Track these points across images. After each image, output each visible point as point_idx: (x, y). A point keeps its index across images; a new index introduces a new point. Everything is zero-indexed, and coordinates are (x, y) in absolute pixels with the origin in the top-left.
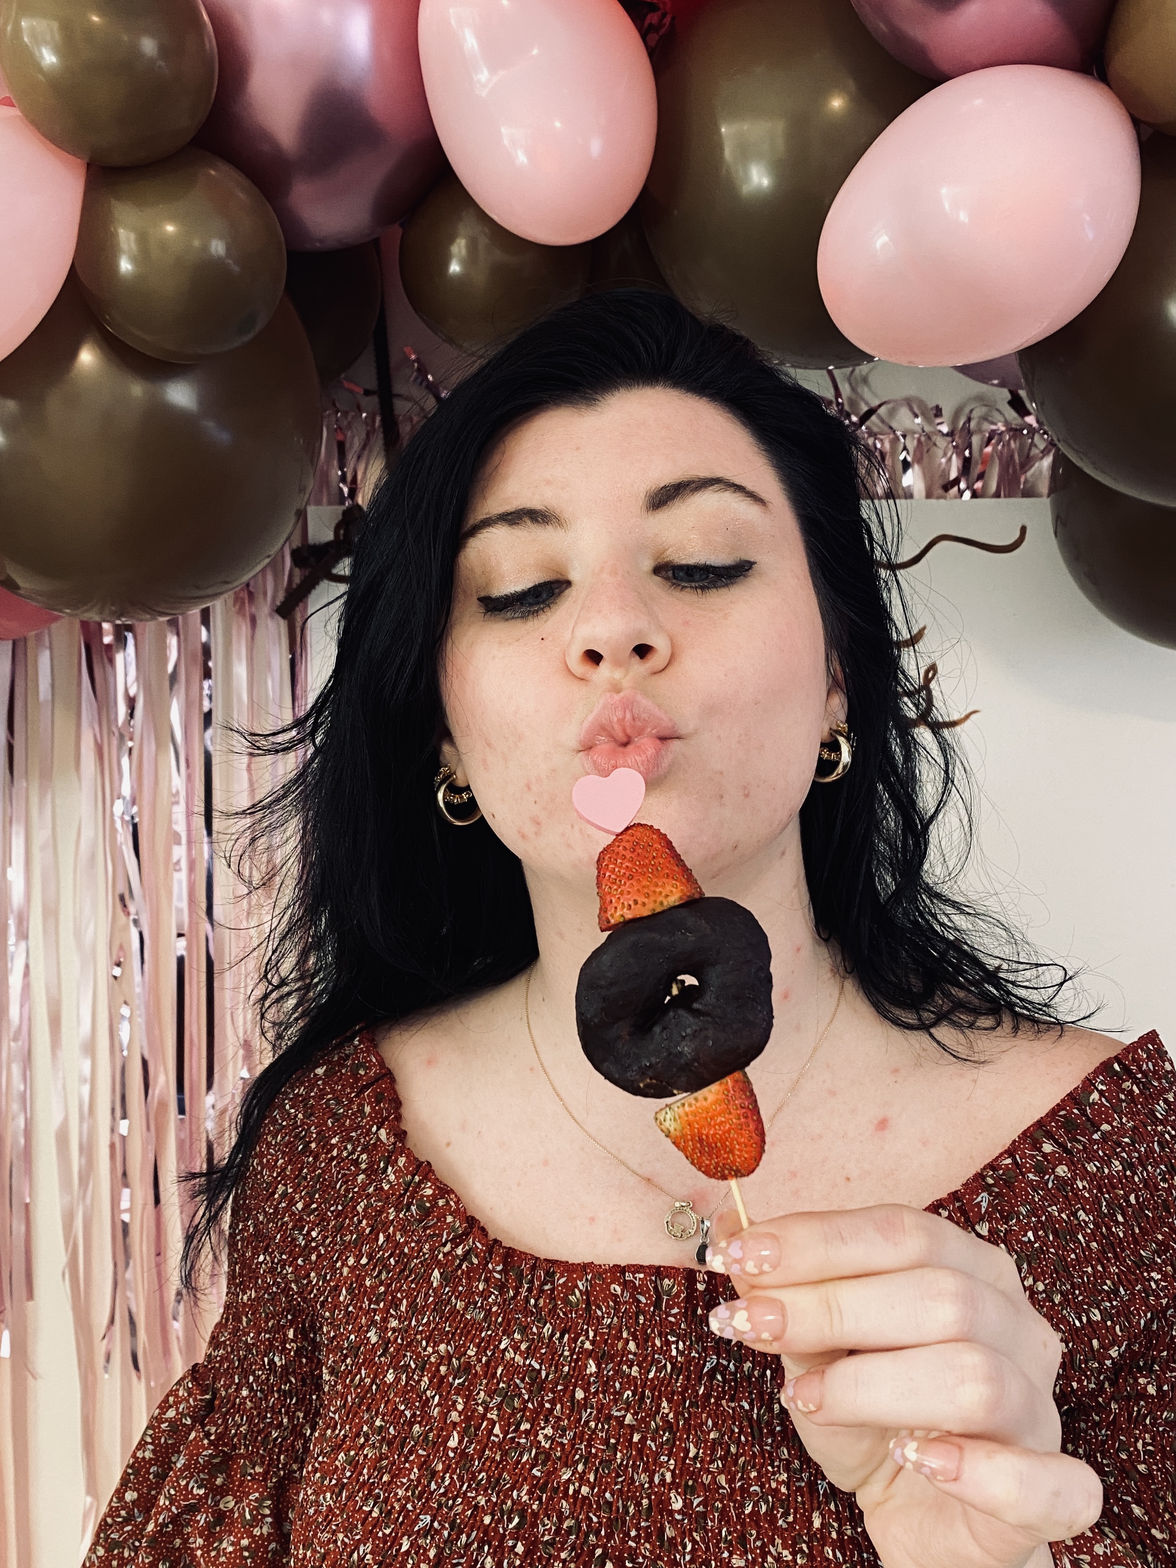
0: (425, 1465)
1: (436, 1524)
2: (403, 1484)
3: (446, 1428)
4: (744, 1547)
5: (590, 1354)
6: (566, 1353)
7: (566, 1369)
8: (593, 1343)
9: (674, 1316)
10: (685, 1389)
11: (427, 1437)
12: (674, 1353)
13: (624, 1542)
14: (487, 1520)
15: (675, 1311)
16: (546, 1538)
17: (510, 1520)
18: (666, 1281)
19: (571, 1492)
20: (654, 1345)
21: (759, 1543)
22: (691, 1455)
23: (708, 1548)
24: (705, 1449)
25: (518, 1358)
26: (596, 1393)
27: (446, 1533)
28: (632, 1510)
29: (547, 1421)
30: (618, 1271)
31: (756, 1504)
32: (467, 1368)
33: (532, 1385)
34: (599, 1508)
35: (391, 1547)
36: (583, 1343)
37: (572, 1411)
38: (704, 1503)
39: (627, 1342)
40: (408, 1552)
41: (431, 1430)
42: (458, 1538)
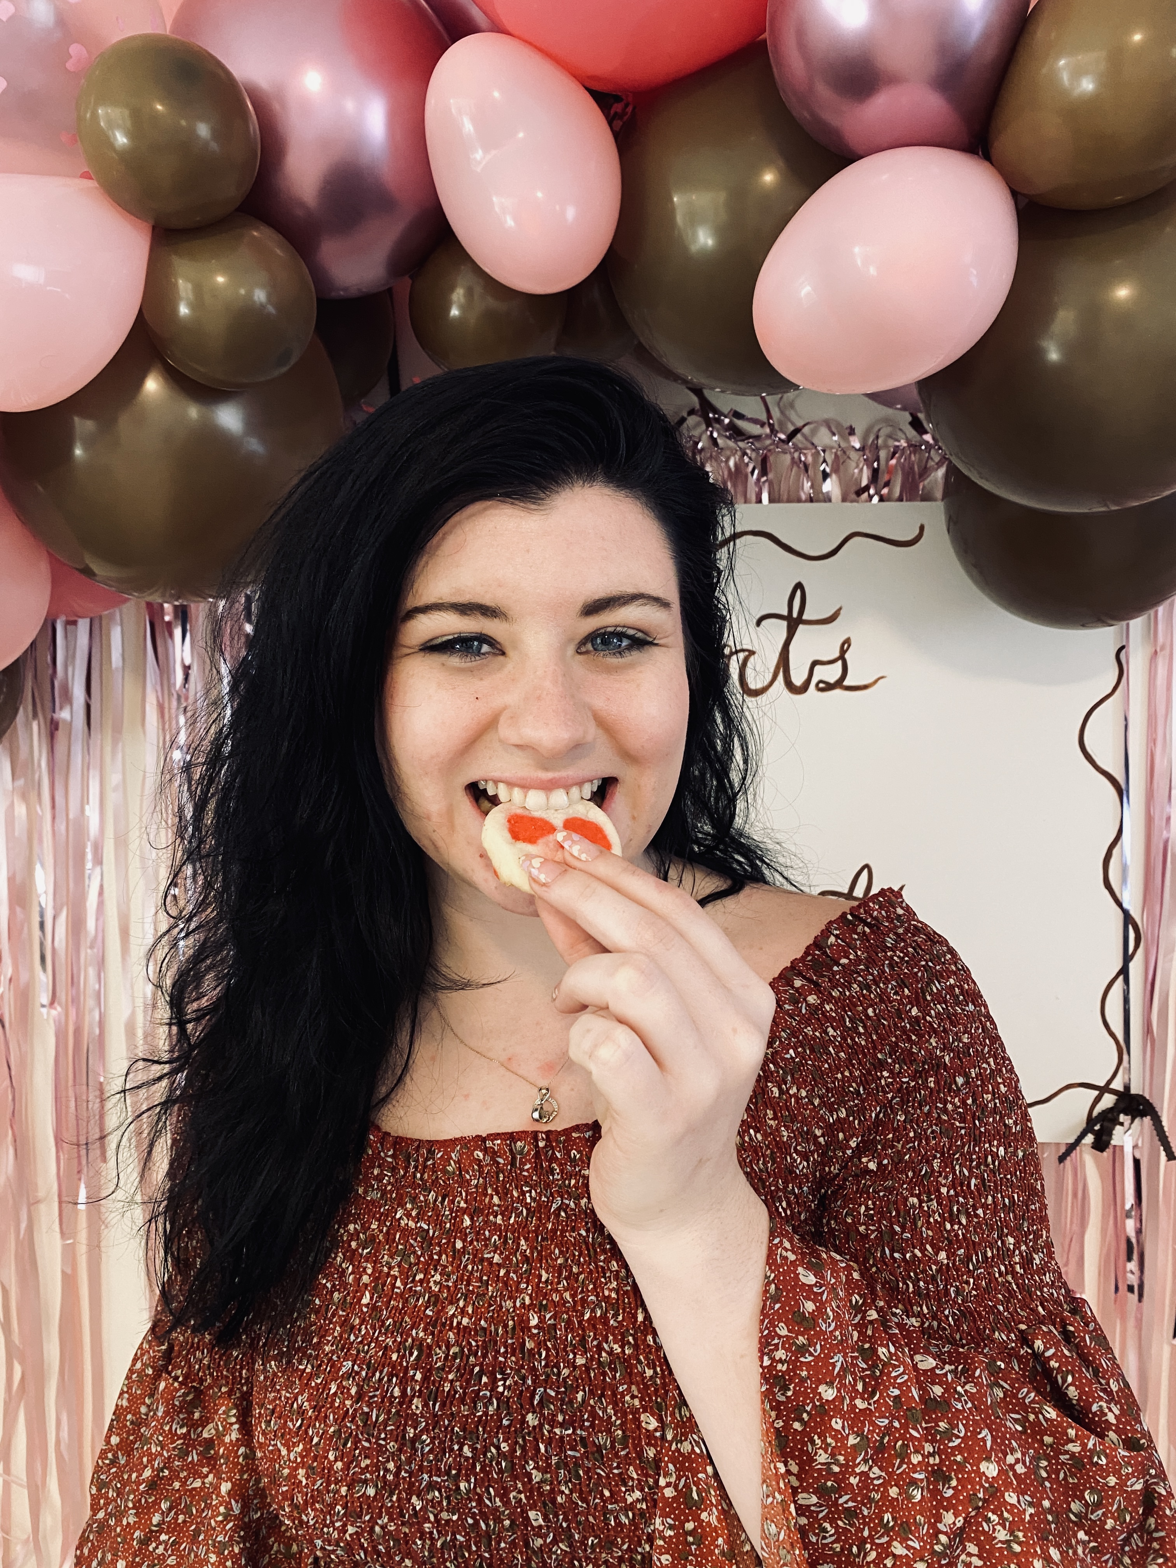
0: (345, 1323)
1: (356, 1368)
2: (329, 1341)
3: (360, 1290)
4: (584, 1347)
5: (464, 1211)
6: (447, 1213)
7: (448, 1225)
8: (466, 1202)
9: (527, 1170)
10: (537, 1227)
11: (345, 1300)
12: (528, 1200)
13: (495, 1358)
14: (394, 1357)
15: (528, 1166)
16: (439, 1364)
17: (411, 1354)
18: (519, 1143)
19: (455, 1324)
20: (512, 1196)
21: (595, 1343)
22: (543, 1279)
23: (557, 1353)
24: (553, 1273)
25: (412, 1224)
26: (471, 1242)
27: (364, 1373)
28: (500, 1331)
29: (436, 1270)
30: (480, 1141)
31: (593, 1311)
32: (372, 1239)
33: (422, 1243)
34: (476, 1334)
35: (322, 1393)
36: (459, 1202)
37: (454, 1259)
38: (554, 1317)
39: (492, 1197)
40: (335, 1394)
41: (348, 1294)
42: (374, 1375)
